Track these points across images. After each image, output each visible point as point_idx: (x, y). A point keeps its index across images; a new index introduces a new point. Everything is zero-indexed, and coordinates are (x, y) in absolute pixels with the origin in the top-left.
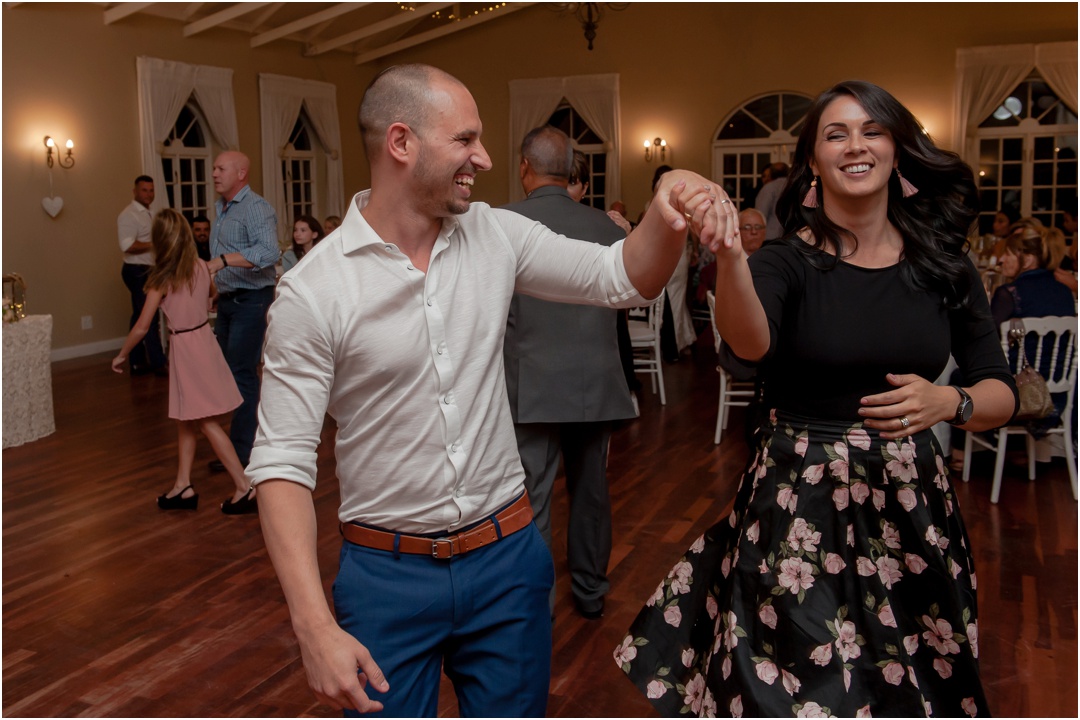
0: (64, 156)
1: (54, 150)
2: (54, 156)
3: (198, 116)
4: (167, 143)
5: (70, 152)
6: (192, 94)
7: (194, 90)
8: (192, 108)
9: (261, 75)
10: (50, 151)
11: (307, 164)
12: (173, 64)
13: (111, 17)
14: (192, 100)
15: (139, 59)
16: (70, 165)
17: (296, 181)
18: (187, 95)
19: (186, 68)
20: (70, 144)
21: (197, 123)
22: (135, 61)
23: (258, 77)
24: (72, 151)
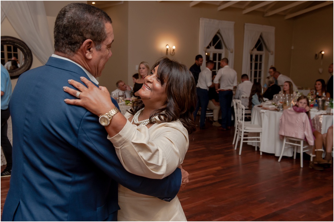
0: (172, 51)
1: (169, 50)
2: (169, 51)
3: (220, 39)
4: (208, 47)
5: (174, 50)
6: (219, 31)
7: (219, 29)
8: (218, 35)
9: (246, 24)
10: (167, 50)
11: (261, 56)
12: (212, 20)
13: (192, 4)
14: (219, 33)
15: (201, 19)
16: (173, 54)
17: (256, 62)
18: (217, 31)
19: (217, 22)
20: (174, 47)
21: (220, 41)
22: (199, 19)
23: (244, 25)
24: (175, 50)
